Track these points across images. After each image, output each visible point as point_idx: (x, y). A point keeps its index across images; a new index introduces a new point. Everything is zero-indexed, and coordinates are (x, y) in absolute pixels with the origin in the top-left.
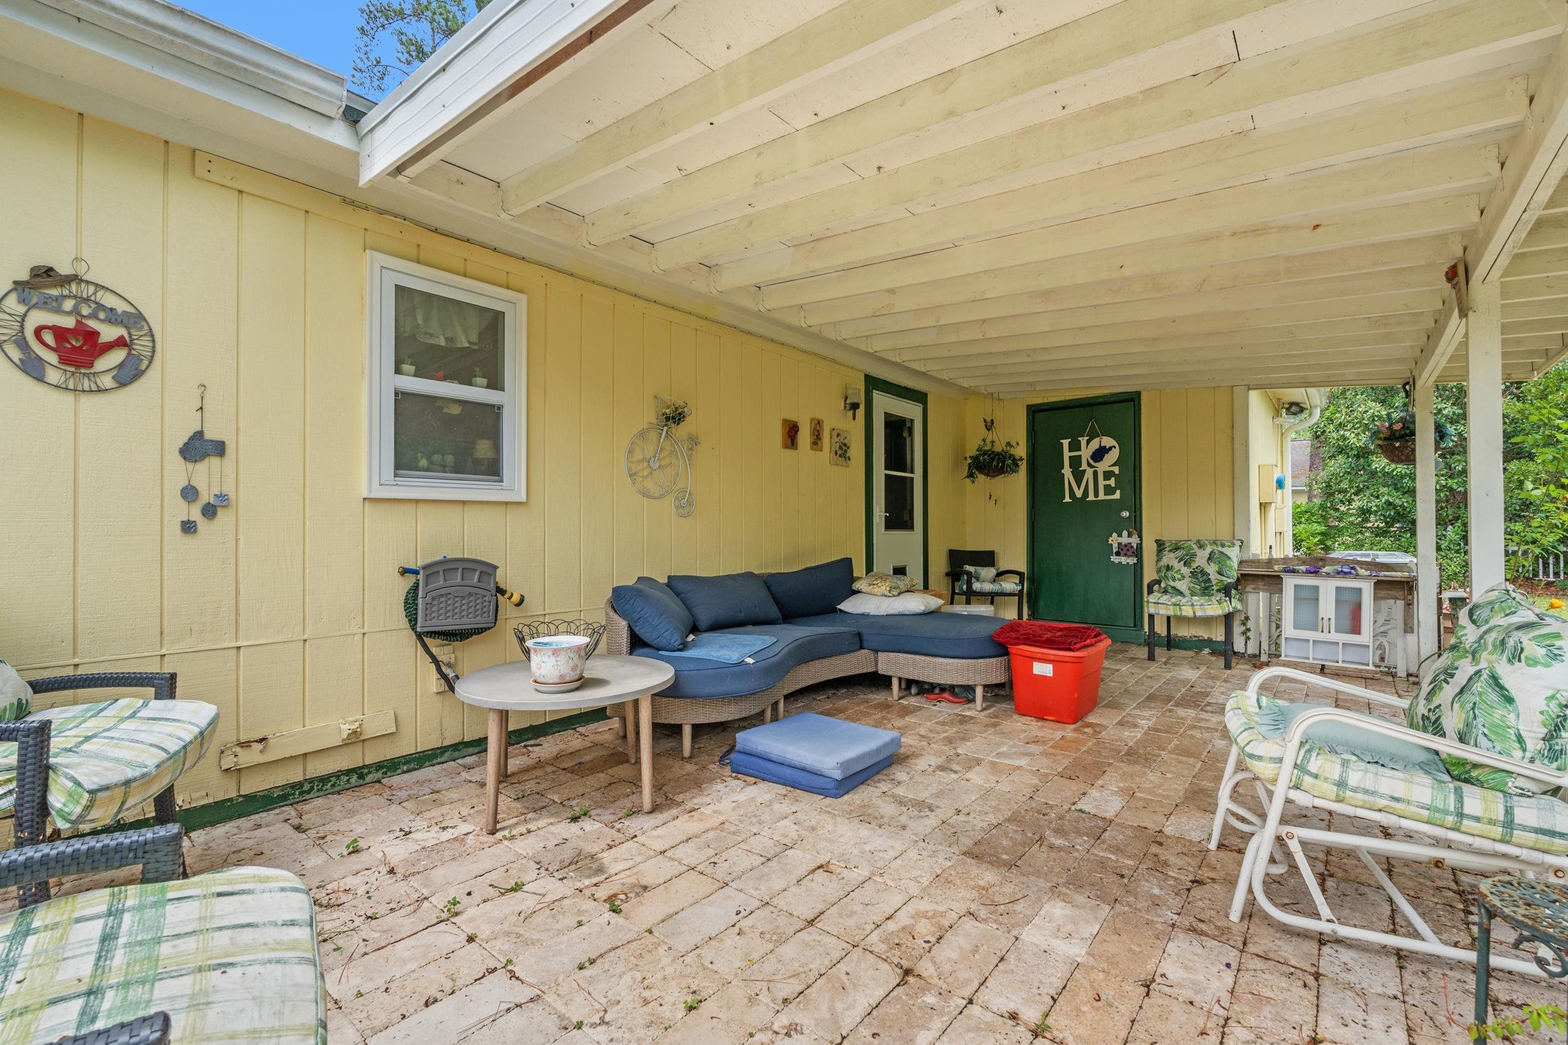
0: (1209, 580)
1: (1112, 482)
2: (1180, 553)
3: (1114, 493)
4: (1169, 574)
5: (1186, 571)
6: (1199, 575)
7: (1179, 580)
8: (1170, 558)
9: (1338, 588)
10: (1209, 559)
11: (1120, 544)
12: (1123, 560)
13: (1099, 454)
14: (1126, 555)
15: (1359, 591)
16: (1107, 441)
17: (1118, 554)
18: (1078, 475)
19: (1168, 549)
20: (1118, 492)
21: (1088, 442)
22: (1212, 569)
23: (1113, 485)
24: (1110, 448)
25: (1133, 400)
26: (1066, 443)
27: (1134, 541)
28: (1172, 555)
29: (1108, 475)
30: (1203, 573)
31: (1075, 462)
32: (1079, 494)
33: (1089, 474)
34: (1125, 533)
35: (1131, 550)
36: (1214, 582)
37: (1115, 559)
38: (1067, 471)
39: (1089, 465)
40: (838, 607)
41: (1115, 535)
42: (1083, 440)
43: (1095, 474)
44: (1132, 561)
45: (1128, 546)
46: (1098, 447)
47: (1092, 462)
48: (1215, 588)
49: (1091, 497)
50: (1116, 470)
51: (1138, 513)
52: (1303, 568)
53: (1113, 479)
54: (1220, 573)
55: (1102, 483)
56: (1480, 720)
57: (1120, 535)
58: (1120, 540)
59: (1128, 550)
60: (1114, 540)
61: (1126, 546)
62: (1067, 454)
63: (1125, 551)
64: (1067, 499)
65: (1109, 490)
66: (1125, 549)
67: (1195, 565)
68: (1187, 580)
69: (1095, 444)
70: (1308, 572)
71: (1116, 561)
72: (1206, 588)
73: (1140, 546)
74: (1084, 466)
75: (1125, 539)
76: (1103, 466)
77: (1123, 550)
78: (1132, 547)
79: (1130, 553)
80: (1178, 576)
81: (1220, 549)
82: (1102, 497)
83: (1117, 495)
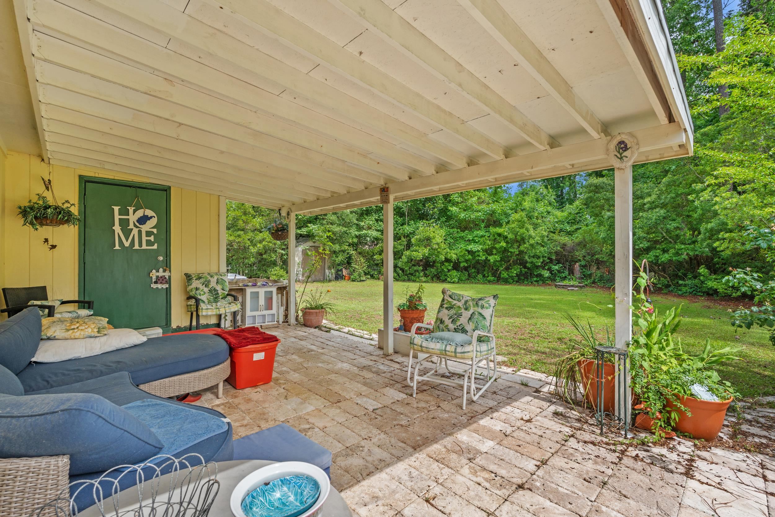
0: (218, 294)
1: (152, 238)
2: (202, 280)
3: (153, 245)
4: (198, 292)
5: (206, 290)
6: (213, 291)
7: (203, 295)
8: (198, 284)
9: (265, 292)
10: (217, 282)
11: (157, 277)
12: (159, 286)
13: (143, 220)
14: (161, 283)
15: (272, 292)
16: (149, 213)
17: (156, 282)
18: (127, 232)
19: (194, 278)
20: (156, 245)
21: (134, 212)
22: (219, 288)
23: (153, 240)
24: (151, 217)
25: (166, 190)
26: (116, 209)
27: (167, 274)
28: (197, 281)
29: (149, 234)
30: (215, 290)
31: (124, 224)
32: (127, 244)
33: (135, 231)
34: (161, 270)
35: (165, 280)
36: (220, 294)
37: (154, 286)
38: (117, 228)
39: (135, 226)
40: (33, 360)
41: (154, 271)
42: (131, 210)
43: (140, 232)
44: (165, 286)
45: (163, 278)
46: (142, 215)
47: (137, 224)
48: (221, 297)
49: (137, 247)
50: (155, 231)
51: (168, 258)
52: (250, 284)
53: (153, 236)
54: (223, 290)
55: (144, 238)
56: (480, 325)
57: (158, 271)
58: (158, 274)
59: (163, 280)
60: (154, 274)
61: (161, 277)
62: (117, 217)
63: (161, 281)
64: (117, 247)
65: (149, 243)
66: (161, 279)
67: (210, 286)
68: (207, 295)
69: (140, 213)
70: (253, 286)
71: (155, 287)
72: (216, 298)
73: (170, 277)
74: (131, 226)
75: (161, 273)
76: (145, 228)
77: (159, 280)
78: (166, 278)
79: (164, 282)
80: (202, 293)
81: (221, 277)
82: (144, 247)
83: (155, 247)
